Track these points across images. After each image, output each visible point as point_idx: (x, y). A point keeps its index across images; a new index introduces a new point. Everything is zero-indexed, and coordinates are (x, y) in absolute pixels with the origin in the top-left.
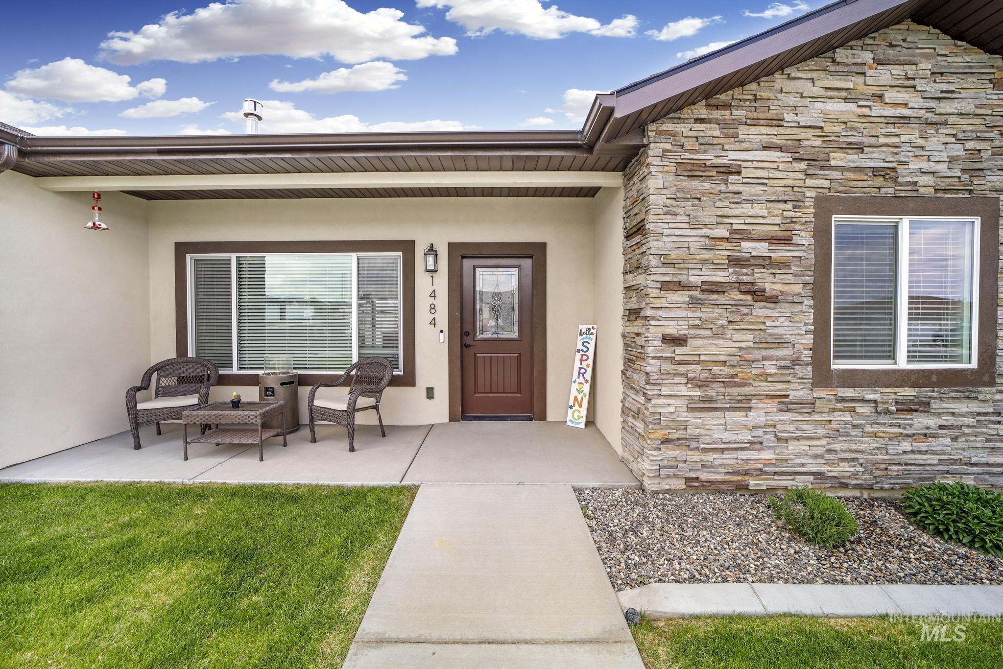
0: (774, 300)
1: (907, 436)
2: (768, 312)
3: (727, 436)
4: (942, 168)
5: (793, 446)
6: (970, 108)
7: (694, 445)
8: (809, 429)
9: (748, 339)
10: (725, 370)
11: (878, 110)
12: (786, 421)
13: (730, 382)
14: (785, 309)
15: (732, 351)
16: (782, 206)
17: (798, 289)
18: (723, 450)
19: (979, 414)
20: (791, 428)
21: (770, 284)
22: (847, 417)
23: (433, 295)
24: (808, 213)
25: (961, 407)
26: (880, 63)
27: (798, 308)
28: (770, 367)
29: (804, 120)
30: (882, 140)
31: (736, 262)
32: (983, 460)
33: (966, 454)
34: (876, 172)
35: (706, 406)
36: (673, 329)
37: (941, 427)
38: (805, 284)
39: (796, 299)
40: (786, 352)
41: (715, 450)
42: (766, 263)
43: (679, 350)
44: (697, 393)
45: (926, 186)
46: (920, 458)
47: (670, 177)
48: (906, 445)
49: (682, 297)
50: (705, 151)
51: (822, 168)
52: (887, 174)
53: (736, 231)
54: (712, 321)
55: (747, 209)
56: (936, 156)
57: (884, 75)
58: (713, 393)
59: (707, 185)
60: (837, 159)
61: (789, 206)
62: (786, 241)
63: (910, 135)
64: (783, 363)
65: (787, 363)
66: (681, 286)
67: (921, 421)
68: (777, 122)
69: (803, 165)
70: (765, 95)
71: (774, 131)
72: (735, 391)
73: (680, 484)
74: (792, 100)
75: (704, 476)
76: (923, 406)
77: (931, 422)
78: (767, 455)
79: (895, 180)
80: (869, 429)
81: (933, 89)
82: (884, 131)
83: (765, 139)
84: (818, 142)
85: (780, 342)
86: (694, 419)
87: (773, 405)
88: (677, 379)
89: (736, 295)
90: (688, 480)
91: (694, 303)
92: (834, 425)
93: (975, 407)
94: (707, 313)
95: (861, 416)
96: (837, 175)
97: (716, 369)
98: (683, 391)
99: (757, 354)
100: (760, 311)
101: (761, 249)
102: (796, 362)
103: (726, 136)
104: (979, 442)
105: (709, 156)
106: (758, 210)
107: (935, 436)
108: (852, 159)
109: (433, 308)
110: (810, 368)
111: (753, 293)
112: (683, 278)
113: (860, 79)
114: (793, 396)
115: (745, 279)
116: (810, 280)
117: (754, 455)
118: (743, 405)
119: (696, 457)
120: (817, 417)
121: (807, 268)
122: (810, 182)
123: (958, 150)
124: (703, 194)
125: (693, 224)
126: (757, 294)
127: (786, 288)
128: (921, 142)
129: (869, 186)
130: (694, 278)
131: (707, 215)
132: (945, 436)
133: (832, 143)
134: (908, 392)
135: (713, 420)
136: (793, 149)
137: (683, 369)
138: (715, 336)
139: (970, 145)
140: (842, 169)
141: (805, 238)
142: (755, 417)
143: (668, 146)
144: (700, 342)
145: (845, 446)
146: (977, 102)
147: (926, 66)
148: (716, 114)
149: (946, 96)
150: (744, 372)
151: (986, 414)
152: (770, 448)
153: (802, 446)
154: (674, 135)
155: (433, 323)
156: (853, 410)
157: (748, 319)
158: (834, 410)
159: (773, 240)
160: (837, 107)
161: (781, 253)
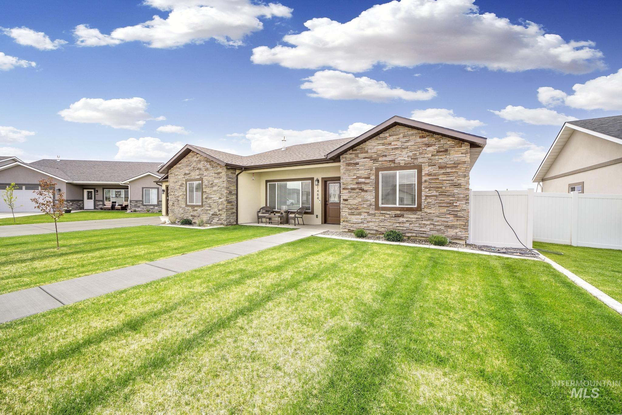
0: (366, 191)
1: (398, 222)
2: (365, 194)
3: (356, 221)
4: (406, 159)
5: (370, 224)
6: (413, 144)
7: (349, 222)
8: (374, 220)
9: (360, 200)
10: (355, 206)
11: (390, 147)
12: (369, 218)
13: (357, 209)
14: (368, 193)
15: (357, 202)
16: (368, 171)
17: (372, 188)
18: (355, 224)
19: (417, 218)
20: (370, 220)
21: (365, 187)
22: (383, 217)
23: (318, 191)
24: (374, 172)
25: (412, 216)
26: (390, 136)
27: (372, 193)
28: (365, 206)
29: (373, 151)
30: (391, 154)
31: (357, 183)
32: (418, 230)
33: (413, 228)
34: (390, 161)
35: (352, 214)
36: (345, 198)
37: (407, 221)
38: (373, 187)
39: (371, 191)
40: (369, 202)
41: (354, 223)
42: (364, 183)
43: (346, 202)
44: (350, 211)
45: (402, 163)
46: (401, 228)
47: (345, 166)
48: (398, 225)
49: (347, 191)
50: (352, 160)
51: (377, 161)
52: (393, 161)
53: (358, 177)
54: (353, 196)
55: (360, 172)
56: (405, 156)
57: (391, 138)
58: (353, 211)
59: (352, 167)
60: (380, 159)
61: (369, 170)
62: (369, 178)
63: (398, 152)
64: (367, 205)
65: (369, 205)
66: (347, 189)
67: (401, 219)
68: (367, 152)
69: (372, 161)
70: (364, 147)
71: (366, 154)
72: (358, 211)
73: (347, 230)
74: (370, 147)
75: (351, 229)
76: (402, 216)
77: (405, 220)
78: (365, 225)
79: (394, 163)
80: (388, 220)
81: (404, 140)
82: (391, 152)
83: (364, 156)
84: (376, 156)
85: (367, 201)
86: (349, 217)
87: (366, 214)
88: (346, 208)
89: (358, 190)
90: (349, 229)
91: (350, 192)
92: (380, 219)
93: (416, 216)
94: (352, 194)
95: (387, 217)
96: (380, 163)
97: (353, 206)
98: (347, 210)
99: (362, 203)
100: (363, 194)
101: (363, 180)
102: (371, 205)
103: (356, 156)
104: (417, 225)
105: (352, 162)
106: (363, 172)
107: (405, 223)
108: (384, 158)
109: (318, 194)
110: (374, 206)
111: (361, 190)
112: (347, 187)
113: (386, 140)
114: (370, 212)
115: (359, 187)
116: (374, 186)
117: (362, 225)
118: (360, 214)
119: (350, 225)
120: (376, 217)
121: (373, 184)
122: (374, 165)
123: (411, 154)
124: (351, 169)
125: (349, 176)
126: (363, 190)
127: (369, 188)
128: (401, 153)
129: (388, 165)
130: (349, 187)
131: (352, 174)
132: (408, 223)
133: (379, 156)
134: (398, 212)
135: (353, 217)
136: (371, 158)
137: (347, 206)
138: (353, 199)
139: (413, 152)
140: (382, 161)
141: (373, 177)
142: (362, 217)
143: (344, 160)
144: (350, 200)
145: (383, 224)
146: (415, 142)
147: (401, 135)
148: (354, 152)
149: (407, 141)
150: (360, 207)
151: (419, 218)
152: (366, 224)
153: (372, 224)
154: (346, 157)
155: (318, 198)
156: (385, 216)
157: (360, 195)
158: (380, 216)
159: (366, 178)
160: (381, 147)
161: (367, 181)
